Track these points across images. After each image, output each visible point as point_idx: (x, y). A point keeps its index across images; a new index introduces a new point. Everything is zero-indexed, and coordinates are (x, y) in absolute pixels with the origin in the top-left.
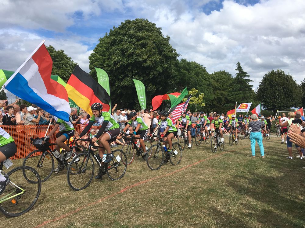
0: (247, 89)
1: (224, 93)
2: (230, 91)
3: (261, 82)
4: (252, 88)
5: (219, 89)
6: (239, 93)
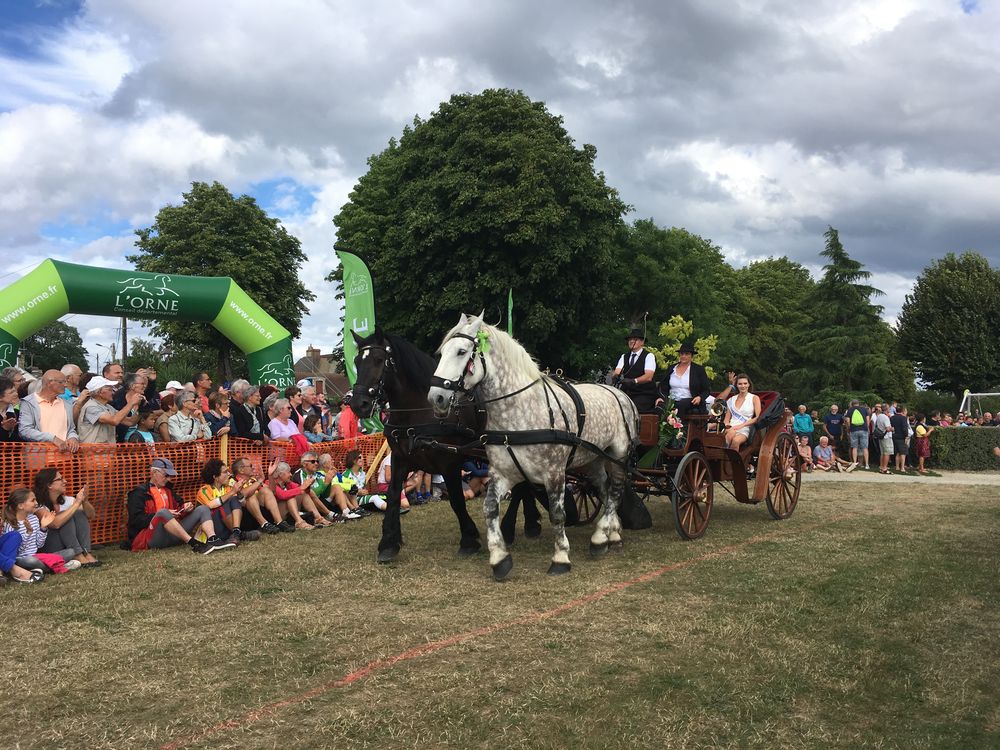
0: (862, 317)
2: (805, 327)
5: (768, 321)
6: (834, 331)
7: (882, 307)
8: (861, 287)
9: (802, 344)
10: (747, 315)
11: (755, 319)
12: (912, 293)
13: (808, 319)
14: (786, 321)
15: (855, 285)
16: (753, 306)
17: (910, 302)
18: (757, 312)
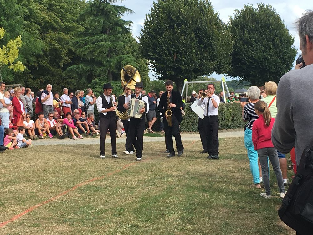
0: (120, 29)
1: (66, 37)
2: (80, 35)
3: (149, 15)
4: (131, 28)
5: (54, 29)
6: (101, 37)
7: (131, 22)
8: (118, 7)
9: (79, 47)
10: (39, 24)
11: (45, 28)
12: (150, 13)
13: (82, 29)
14: (67, 30)
15: (114, 6)
16: (43, 18)
17: (149, 19)
18: (46, 22)
